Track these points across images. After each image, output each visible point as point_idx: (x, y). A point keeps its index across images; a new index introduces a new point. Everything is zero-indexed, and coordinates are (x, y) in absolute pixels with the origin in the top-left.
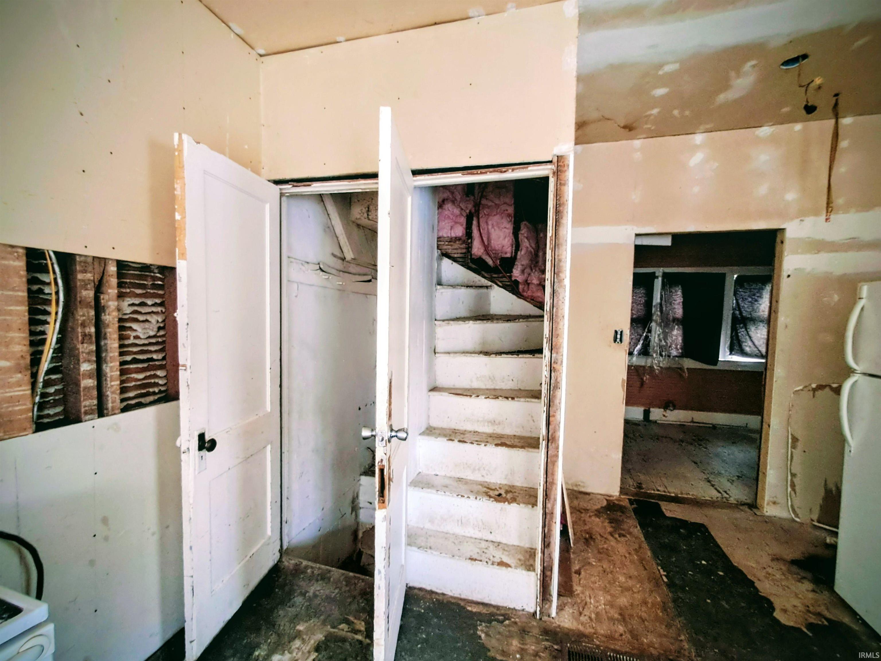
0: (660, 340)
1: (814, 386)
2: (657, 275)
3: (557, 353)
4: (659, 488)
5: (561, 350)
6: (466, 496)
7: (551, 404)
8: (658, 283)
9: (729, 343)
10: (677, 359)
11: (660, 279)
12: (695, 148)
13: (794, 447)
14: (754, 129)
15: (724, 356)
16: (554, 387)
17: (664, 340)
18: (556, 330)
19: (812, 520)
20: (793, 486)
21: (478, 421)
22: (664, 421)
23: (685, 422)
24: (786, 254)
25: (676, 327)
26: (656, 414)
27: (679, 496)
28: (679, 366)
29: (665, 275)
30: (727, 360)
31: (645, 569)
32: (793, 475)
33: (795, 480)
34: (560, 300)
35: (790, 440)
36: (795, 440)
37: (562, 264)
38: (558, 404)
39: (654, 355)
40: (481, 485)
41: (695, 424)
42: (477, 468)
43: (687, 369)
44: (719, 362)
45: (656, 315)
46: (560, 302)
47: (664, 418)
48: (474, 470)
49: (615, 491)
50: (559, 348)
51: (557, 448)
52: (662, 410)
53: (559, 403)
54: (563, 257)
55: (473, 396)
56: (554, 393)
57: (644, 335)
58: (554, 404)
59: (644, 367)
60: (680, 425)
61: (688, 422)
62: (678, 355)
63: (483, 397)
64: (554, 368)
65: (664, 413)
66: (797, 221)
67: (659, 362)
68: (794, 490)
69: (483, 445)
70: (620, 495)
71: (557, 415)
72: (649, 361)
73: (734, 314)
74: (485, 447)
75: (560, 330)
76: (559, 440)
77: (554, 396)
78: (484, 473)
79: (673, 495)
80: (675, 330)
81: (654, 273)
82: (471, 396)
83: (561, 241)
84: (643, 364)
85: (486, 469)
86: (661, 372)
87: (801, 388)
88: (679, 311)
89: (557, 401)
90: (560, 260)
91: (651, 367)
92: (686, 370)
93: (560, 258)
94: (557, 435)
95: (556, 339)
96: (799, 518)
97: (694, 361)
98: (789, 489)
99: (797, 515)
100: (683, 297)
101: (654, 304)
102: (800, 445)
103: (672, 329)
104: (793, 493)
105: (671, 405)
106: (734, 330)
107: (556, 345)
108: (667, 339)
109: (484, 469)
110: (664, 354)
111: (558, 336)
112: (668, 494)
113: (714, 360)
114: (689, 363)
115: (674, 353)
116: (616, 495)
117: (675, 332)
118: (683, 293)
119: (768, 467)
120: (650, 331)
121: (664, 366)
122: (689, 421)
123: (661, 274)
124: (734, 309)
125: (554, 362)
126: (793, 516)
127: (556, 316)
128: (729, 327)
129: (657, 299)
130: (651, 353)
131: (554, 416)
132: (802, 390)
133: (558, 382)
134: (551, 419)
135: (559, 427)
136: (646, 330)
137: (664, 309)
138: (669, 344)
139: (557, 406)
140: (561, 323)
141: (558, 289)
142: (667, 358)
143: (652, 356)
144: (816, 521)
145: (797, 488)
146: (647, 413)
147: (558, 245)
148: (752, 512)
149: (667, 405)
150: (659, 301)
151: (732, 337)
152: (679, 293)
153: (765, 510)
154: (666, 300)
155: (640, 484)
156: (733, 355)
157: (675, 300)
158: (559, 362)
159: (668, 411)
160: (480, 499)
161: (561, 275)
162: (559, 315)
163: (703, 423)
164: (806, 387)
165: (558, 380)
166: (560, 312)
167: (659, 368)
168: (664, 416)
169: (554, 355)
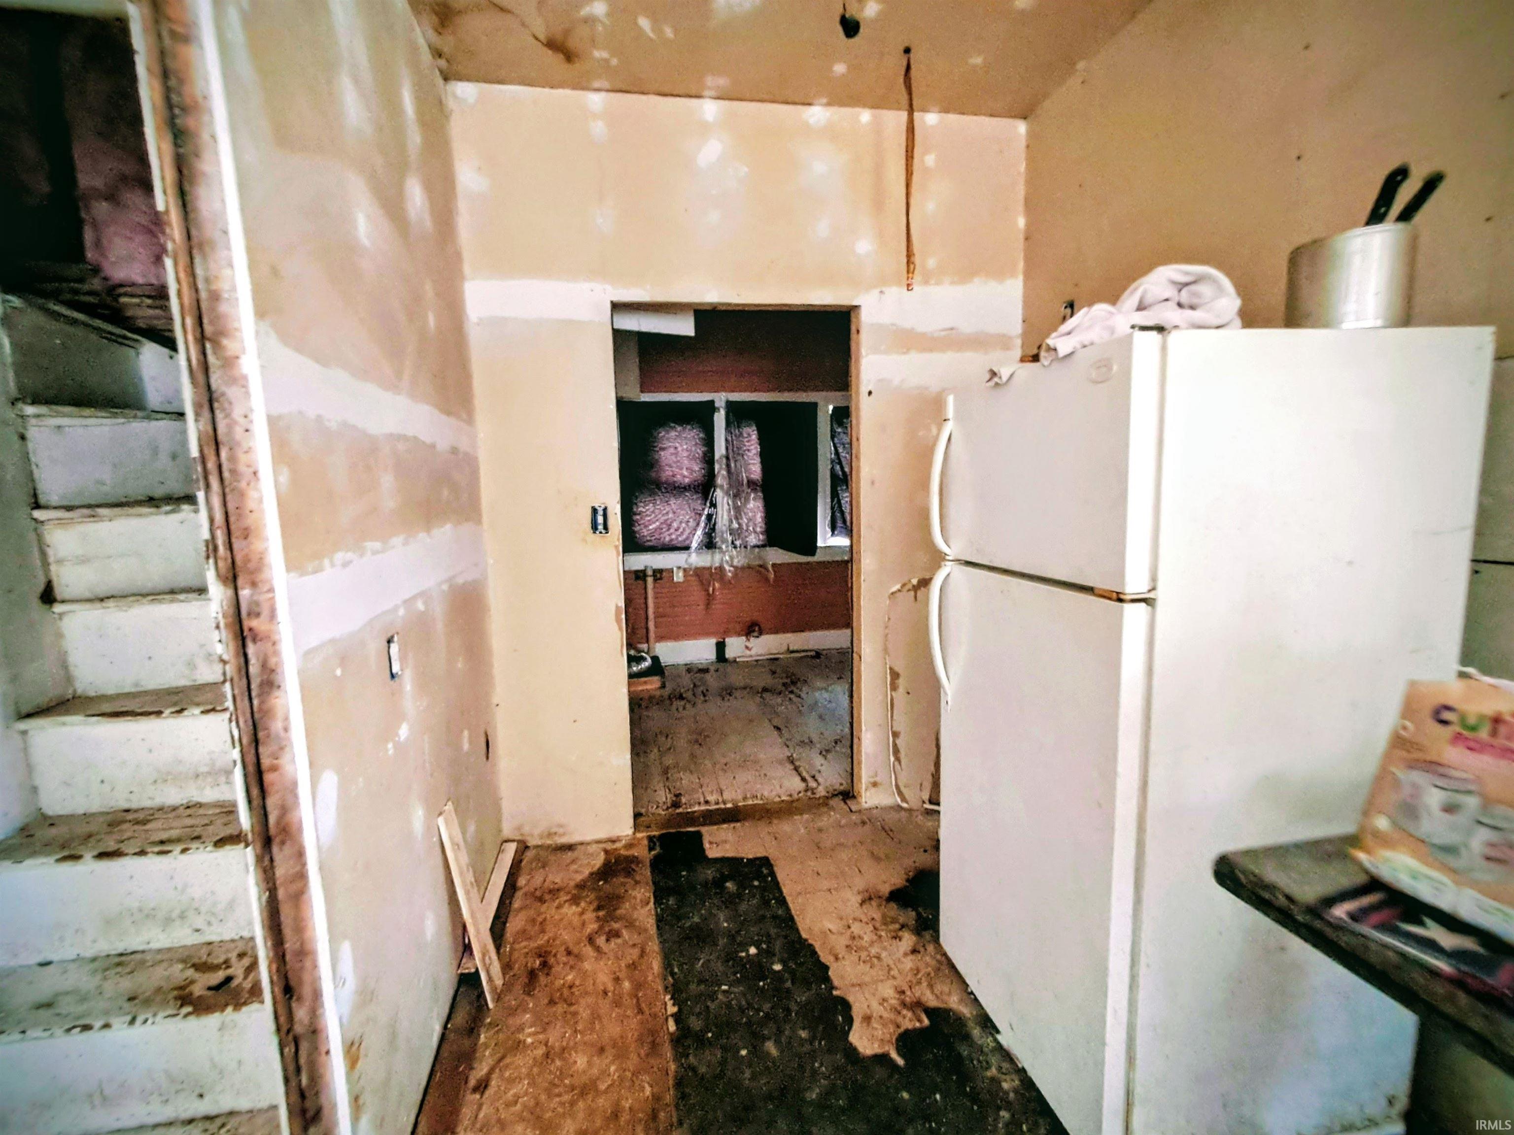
0: (731, 521)
1: (915, 581)
2: (717, 405)
3: (254, 584)
4: (709, 798)
5: (264, 576)
6: (98, 1024)
7: (261, 735)
8: (720, 419)
9: (829, 518)
10: (757, 550)
11: (723, 412)
12: (704, 129)
13: (894, 688)
14: (800, 107)
15: (825, 540)
16: (261, 685)
17: (737, 518)
18: (240, 516)
19: (924, 802)
20: (896, 751)
21: (197, 776)
22: (746, 657)
23: (778, 654)
24: (863, 351)
25: (752, 495)
26: (736, 647)
27: (740, 804)
28: (761, 563)
29: (730, 405)
30: (828, 545)
31: (640, 1011)
32: (896, 735)
33: (898, 742)
34: (235, 423)
35: (888, 676)
36: (895, 675)
37: (223, 308)
38: (282, 734)
39: (724, 547)
40: (183, 961)
41: (793, 655)
42: (175, 914)
43: (774, 565)
44: (818, 551)
45: (721, 479)
46: (238, 432)
47: (748, 652)
48: (168, 921)
49: (624, 828)
50: (259, 569)
51: (300, 854)
52: (744, 638)
53: (286, 729)
54: (223, 286)
55: (167, 712)
56: (262, 703)
57: (706, 512)
58: (268, 736)
59: (710, 568)
60: (771, 659)
61: (782, 654)
62: (760, 543)
63: (197, 711)
64: (250, 629)
65: (748, 644)
66: (875, 292)
67: (732, 558)
68: (898, 759)
69: (178, 848)
70: (634, 834)
71: (284, 761)
72: (718, 557)
73: (832, 470)
74: (184, 858)
75: (253, 516)
76: (300, 829)
77: (268, 713)
78: (199, 922)
79: (729, 805)
80: (752, 502)
81: (712, 402)
82: (159, 713)
83: (209, 231)
84: (708, 565)
85: (203, 909)
86: (735, 575)
87: (898, 587)
88: (755, 469)
89: (277, 726)
90: (215, 297)
91: (721, 569)
92: (770, 569)
93: (214, 287)
94: (292, 817)
95: (244, 543)
96: (907, 802)
97: (785, 552)
98: (892, 759)
99: (904, 799)
100: (760, 444)
101: (717, 457)
102: (901, 682)
103: (747, 500)
104: (896, 763)
105: (757, 629)
106: (835, 495)
107: (246, 559)
108: (742, 519)
109: (198, 911)
110: (738, 543)
111: (246, 534)
112: (722, 806)
113: (810, 547)
114: (776, 556)
115: (753, 540)
116: (628, 836)
117: (751, 504)
118: (760, 438)
119: (864, 728)
120: (714, 505)
121: (739, 565)
122: (782, 651)
123: (723, 404)
124: (832, 461)
125: (249, 614)
126: (899, 800)
127: (233, 472)
128: (828, 492)
129: (720, 449)
130: (719, 544)
131: (274, 769)
132: (899, 591)
133: (273, 671)
134: (268, 778)
135: (296, 796)
136: (708, 504)
137: (733, 465)
138: (745, 527)
139: (278, 737)
140: (252, 494)
141: (223, 388)
142: (743, 549)
143: (720, 548)
144: (927, 802)
145: (902, 755)
146: (721, 647)
147: (201, 246)
148: (845, 807)
149: (751, 629)
150: (724, 452)
151: (832, 508)
152: (754, 437)
153: (864, 800)
154: (734, 453)
155: (678, 796)
156: (837, 535)
157: (748, 450)
158: (265, 613)
159: (752, 639)
160: (146, 1021)
161: (225, 342)
162: (242, 468)
163: (804, 651)
164: (904, 585)
165: (272, 661)
166: (242, 458)
167: (732, 569)
168: (747, 647)
169: (245, 593)
